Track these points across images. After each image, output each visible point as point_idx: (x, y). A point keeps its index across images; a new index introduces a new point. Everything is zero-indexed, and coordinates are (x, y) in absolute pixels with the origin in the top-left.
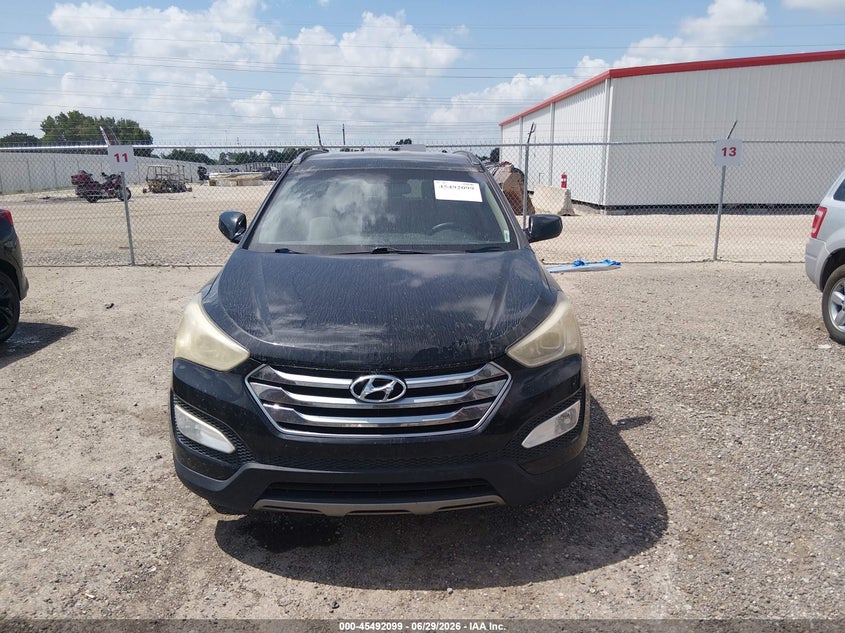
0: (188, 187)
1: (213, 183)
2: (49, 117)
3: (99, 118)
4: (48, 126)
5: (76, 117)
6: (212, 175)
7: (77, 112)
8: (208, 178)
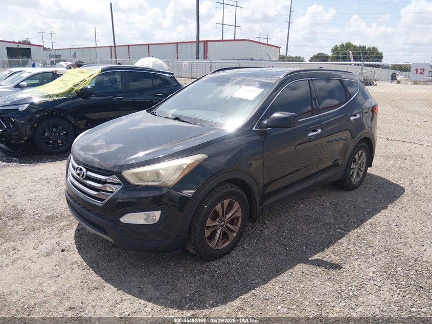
0: (375, 83)
1: (398, 82)
2: (336, 46)
3: (358, 46)
4: (335, 50)
5: (349, 46)
6: (399, 78)
7: (349, 43)
8: (396, 79)
